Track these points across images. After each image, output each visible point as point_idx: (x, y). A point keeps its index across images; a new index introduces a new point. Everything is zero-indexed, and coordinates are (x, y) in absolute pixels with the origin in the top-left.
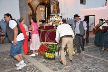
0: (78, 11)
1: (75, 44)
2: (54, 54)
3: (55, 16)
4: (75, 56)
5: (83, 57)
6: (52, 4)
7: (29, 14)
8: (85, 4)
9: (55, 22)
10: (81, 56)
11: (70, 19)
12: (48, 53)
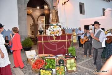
0: (78, 21)
1: (76, 57)
2: (51, 72)
3: (53, 25)
4: (76, 73)
5: (87, 73)
6: (51, 13)
7: (31, 25)
8: (84, 14)
9: (53, 32)
10: (84, 73)
11: (70, 28)
12: (44, 71)
